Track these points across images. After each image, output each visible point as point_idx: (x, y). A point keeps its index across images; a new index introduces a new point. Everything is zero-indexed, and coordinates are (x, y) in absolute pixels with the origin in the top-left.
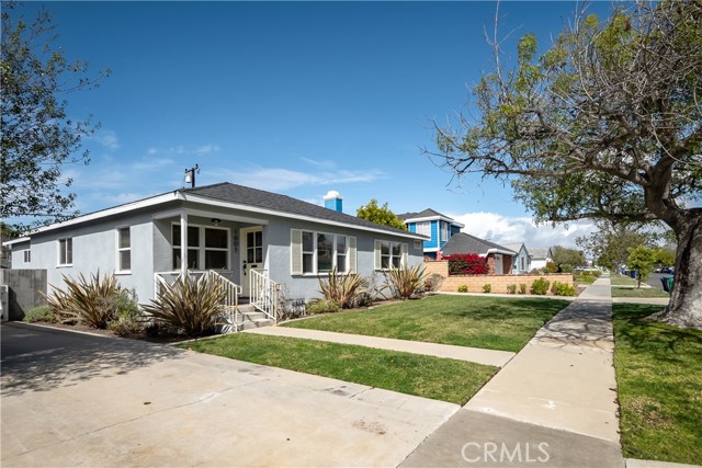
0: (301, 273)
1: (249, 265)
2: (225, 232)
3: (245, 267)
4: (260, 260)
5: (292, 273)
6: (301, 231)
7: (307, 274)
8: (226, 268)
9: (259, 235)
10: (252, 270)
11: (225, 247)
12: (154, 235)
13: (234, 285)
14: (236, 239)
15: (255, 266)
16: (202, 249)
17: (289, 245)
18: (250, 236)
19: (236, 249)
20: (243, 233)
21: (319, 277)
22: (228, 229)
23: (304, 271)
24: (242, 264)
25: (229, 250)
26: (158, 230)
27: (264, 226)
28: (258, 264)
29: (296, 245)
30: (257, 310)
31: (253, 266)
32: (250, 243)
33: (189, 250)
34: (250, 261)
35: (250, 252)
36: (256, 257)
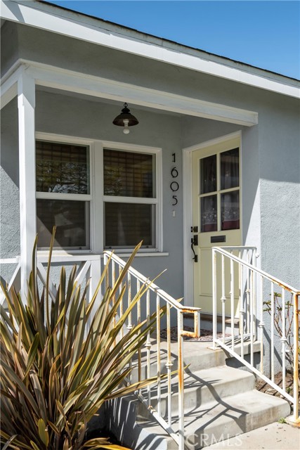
1: (204, 237)
2: (149, 158)
3: (195, 241)
4: (232, 224)
8: (149, 242)
9: (231, 159)
10: (217, 248)
13: (173, 302)
14: (175, 173)
15: (221, 240)
16: (96, 199)
18: (208, 165)
19: (175, 200)
20: (191, 159)
24: (187, 236)
25: (158, 201)
27: (245, 129)
28: (228, 234)
31: (216, 240)
32: (208, 182)
34: (208, 227)
35: (208, 204)
36: (223, 217)
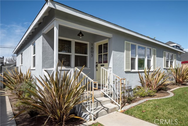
0: (130, 70)
1: (99, 65)
2: (86, 44)
3: (97, 66)
4: (106, 62)
5: (125, 70)
6: (131, 43)
7: (133, 71)
8: (86, 66)
9: (106, 46)
10: (102, 67)
11: (86, 53)
12: (43, 44)
13: (91, 80)
14: (92, 48)
16: (73, 54)
17: (124, 52)
18: (100, 47)
19: (92, 55)
20: (96, 45)
21: (139, 72)
22: (88, 43)
23: (132, 69)
24: (95, 64)
25: (88, 55)
26: (45, 42)
27: (109, 38)
28: (105, 64)
29: (128, 52)
30: (105, 96)
31: (102, 66)
32: (100, 51)
33: (59, 55)
34: (100, 62)
35: (100, 56)
36: (104, 60)
